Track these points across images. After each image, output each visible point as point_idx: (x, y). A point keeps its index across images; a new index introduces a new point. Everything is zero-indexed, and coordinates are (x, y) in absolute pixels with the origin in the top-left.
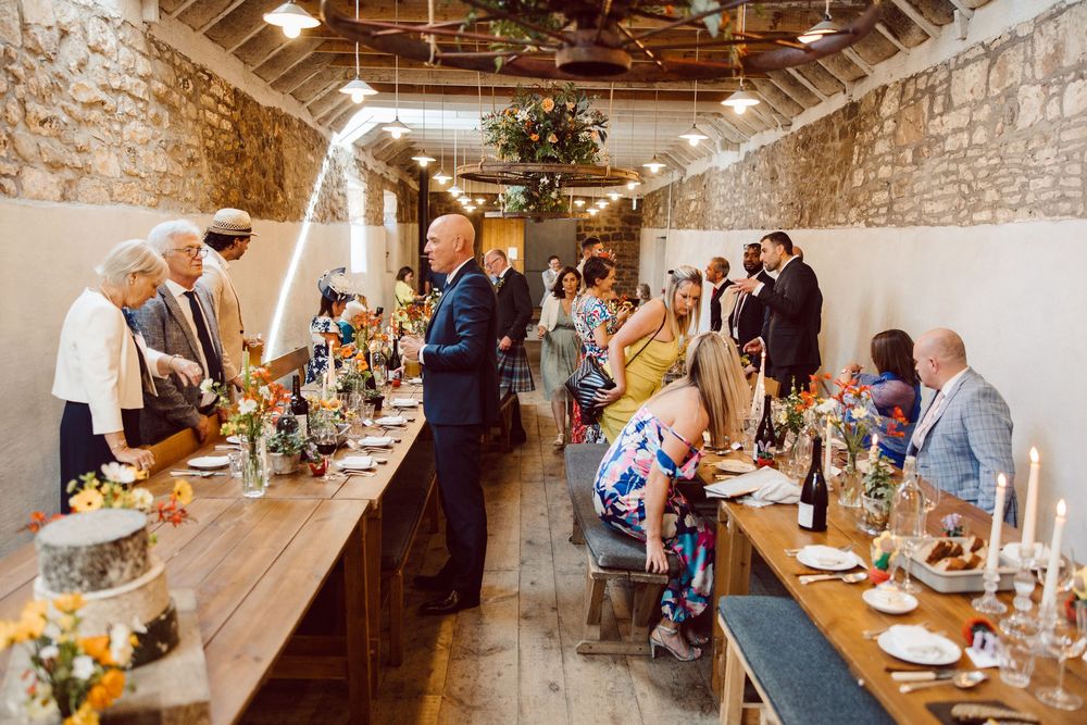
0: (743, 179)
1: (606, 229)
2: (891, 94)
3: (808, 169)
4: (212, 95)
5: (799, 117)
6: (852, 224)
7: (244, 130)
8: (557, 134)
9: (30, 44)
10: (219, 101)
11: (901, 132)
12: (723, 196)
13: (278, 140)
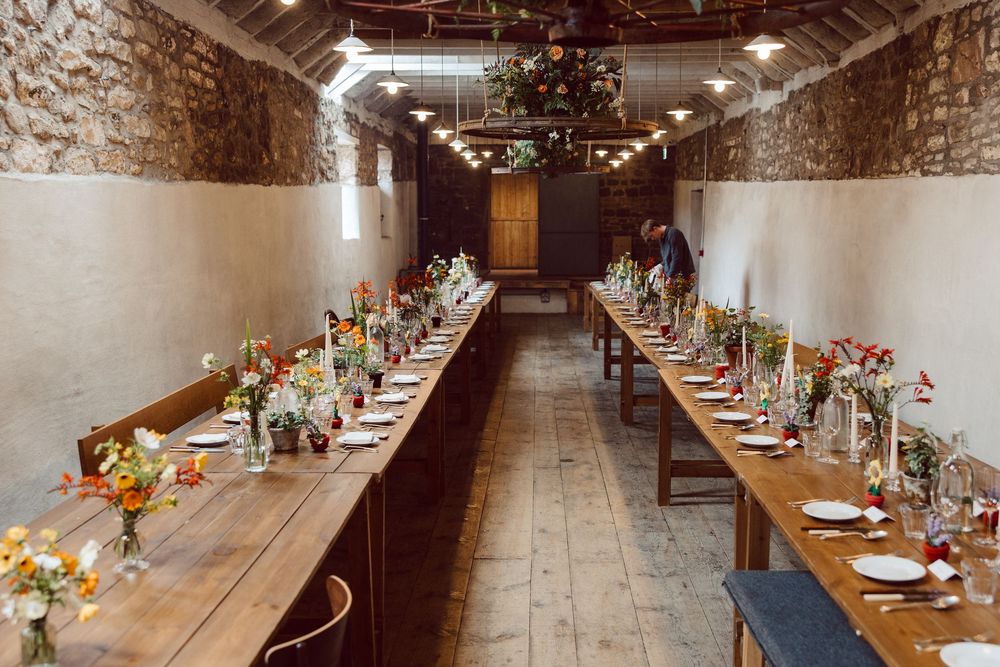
0: (788, 122)
1: (633, 182)
2: (943, 27)
3: (857, 110)
4: (195, 53)
5: (846, 51)
6: (907, 172)
7: (228, 87)
8: (567, 84)
9: (20, 14)
10: (202, 58)
11: (956, 69)
12: (766, 142)
13: (263, 96)
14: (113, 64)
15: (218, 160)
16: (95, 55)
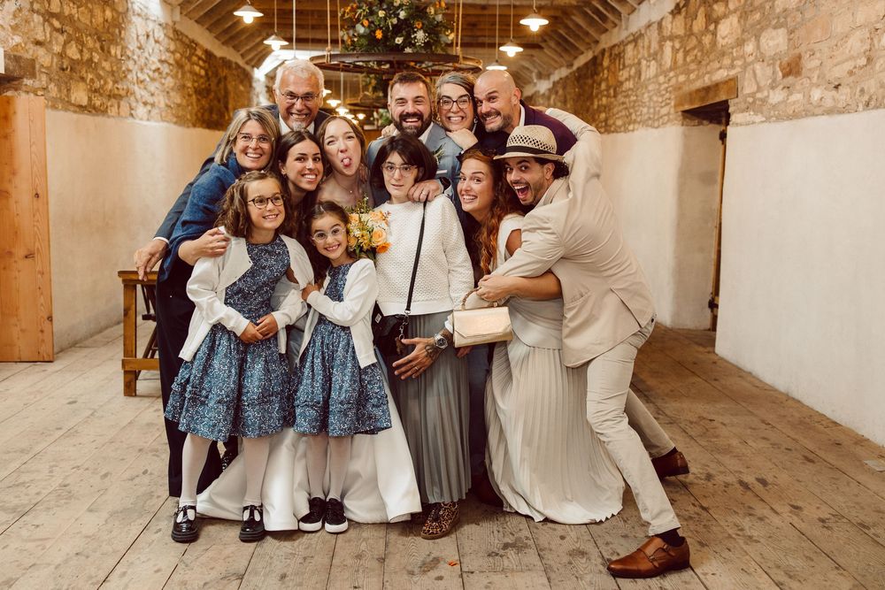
10: (200, 58)
11: (610, 78)
13: (225, 78)
14: (167, 65)
15: (206, 116)
16: (161, 61)
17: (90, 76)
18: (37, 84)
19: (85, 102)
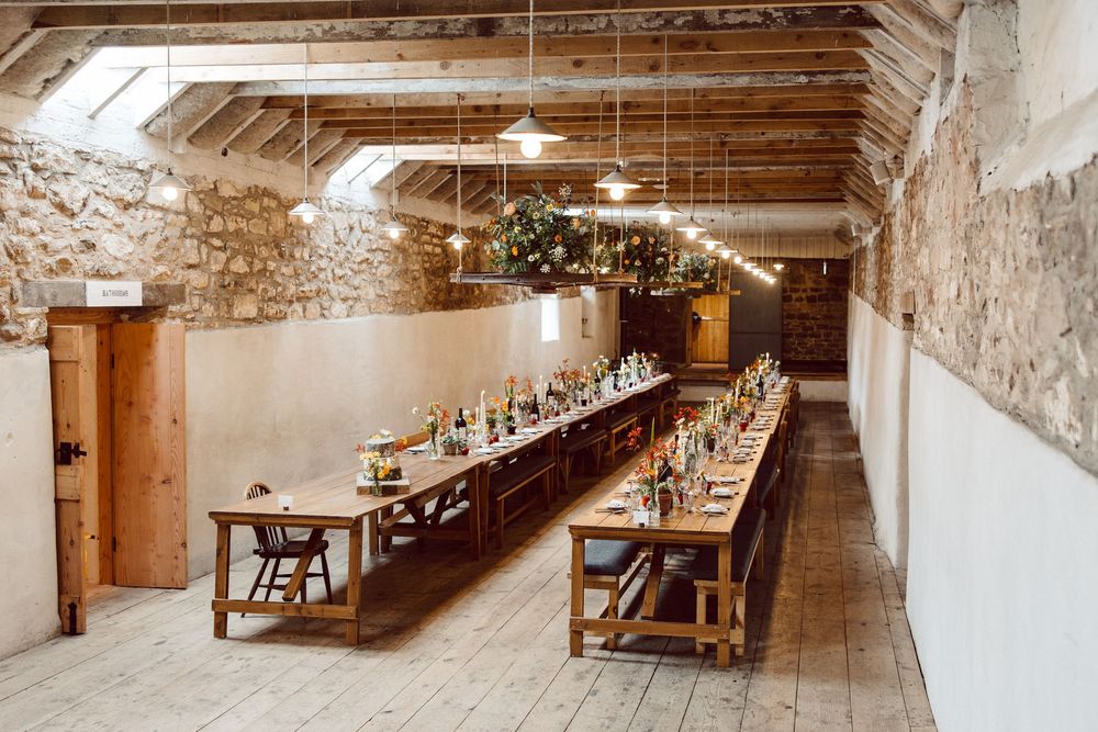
1: (812, 290)
4: (429, 234)
10: (433, 236)
14: (381, 253)
15: (442, 297)
16: (371, 251)
17: (261, 286)
18: (186, 308)
19: (253, 313)
